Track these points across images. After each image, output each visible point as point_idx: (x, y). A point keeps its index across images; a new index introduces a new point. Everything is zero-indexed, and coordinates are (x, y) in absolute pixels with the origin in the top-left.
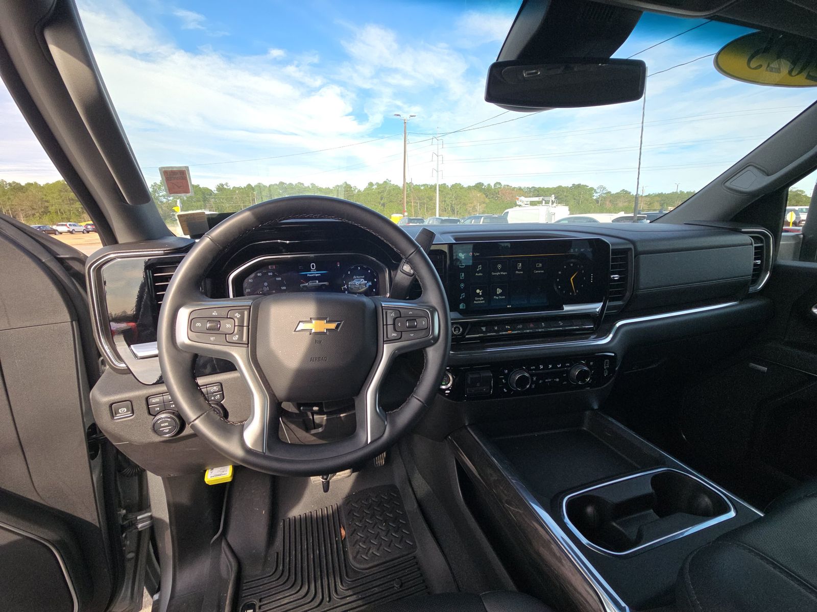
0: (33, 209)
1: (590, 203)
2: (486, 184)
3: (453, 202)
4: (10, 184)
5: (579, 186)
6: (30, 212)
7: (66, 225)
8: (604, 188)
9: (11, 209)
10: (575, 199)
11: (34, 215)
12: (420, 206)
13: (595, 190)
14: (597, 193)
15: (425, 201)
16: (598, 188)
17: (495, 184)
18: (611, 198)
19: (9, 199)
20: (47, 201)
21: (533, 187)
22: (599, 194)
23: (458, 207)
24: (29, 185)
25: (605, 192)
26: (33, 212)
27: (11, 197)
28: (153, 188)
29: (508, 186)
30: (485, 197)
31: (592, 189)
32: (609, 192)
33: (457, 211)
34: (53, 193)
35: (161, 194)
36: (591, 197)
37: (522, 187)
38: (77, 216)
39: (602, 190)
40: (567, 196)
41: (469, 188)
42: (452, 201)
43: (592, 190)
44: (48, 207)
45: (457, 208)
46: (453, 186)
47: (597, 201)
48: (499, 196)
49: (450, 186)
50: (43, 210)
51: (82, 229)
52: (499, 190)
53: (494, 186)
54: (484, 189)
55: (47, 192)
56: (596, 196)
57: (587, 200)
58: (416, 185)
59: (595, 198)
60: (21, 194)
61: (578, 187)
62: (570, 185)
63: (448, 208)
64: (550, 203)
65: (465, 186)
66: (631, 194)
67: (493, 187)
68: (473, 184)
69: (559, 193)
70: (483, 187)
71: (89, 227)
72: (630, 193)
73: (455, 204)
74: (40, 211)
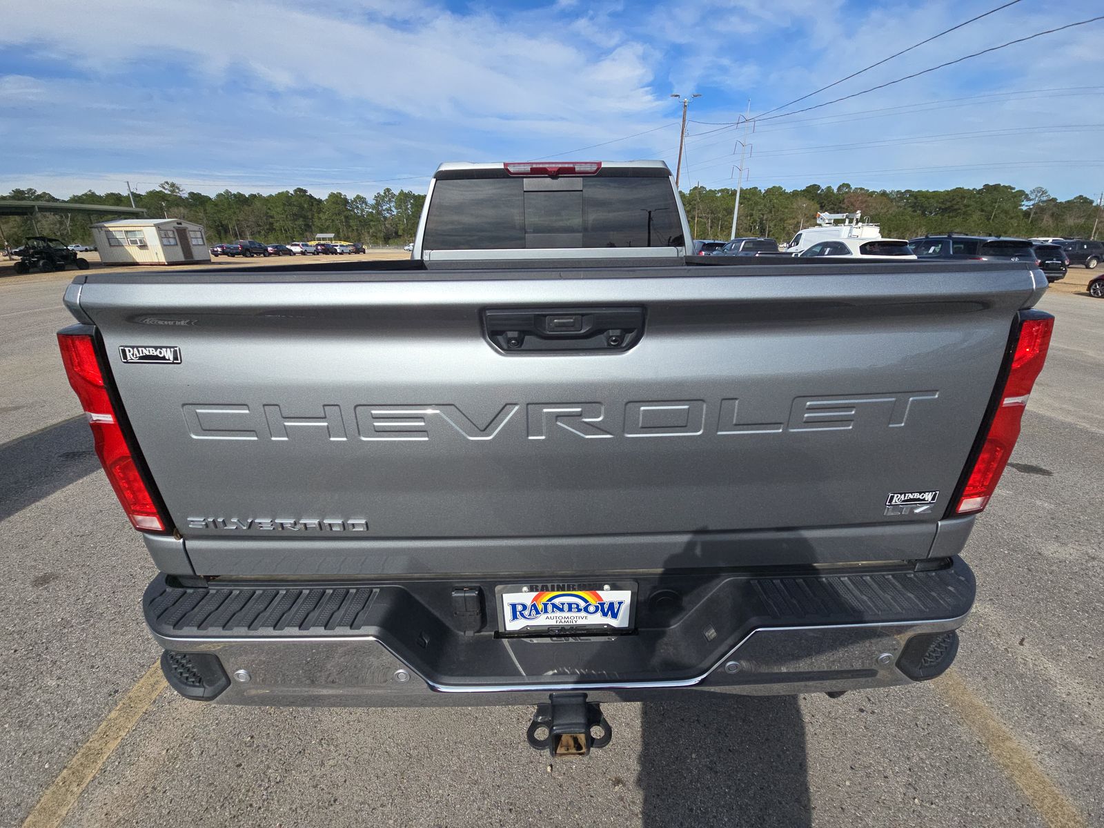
0: (259, 226)
1: (1012, 218)
2: (824, 187)
3: (765, 217)
4: (234, 195)
5: (996, 187)
6: (255, 229)
7: (298, 245)
8: (1044, 192)
9: (237, 225)
10: (982, 211)
11: (259, 232)
12: (712, 222)
13: (1027, 195)
14: (1029, 200)
15: (720, 215)
16: (1032, 192)
17: (839, 188)
18: (1055, 209)
19: (235, 213)
20: (272, 217)
21: (907, 191)
22: (1032, 202)
23: (772, 224)
24: (253, 196)
25: (1045, 199)
26: (259, 229)
27: (237, 211)
28: (377, 200)
29: (861, 189)
30: (819, 208)
31: (1021, 193)
32: (1054, 200)
33: (769, 232)
34: (277, 207)
35: (384, 208)
36: (1016, 207)
37: (888, 190)
38: (301, 234)
39: (1039, 195)
40: (969, 206)
41: (795, 194)
42: (763, 215)
43: (1021, 196)
44: (272, 224)
45: (770, 225)
46: (768, 191)
47: (1027, 214)
48: (843, 206)
49: (763, 192)
50: (268, 226)
51: (313, 249)
52: (846, 196)
53: (838, 191)
54: (820, 194)
55: (272, 206)
56: (1025, 206)
57: (1006, 212)
58: (710, 190)
59: (1024, 208)
60: (247, 208)
61: (992, 190)
62: (979, 187)
63: (755, 227)
64: (855, 222)
65: (788, 191)
66: (1094, 204)
67: (835, 191)
68: (802, 187)
69: (954, 200)
70: (819, 192)
71: (319, 247)
72: (1092, 202)
73: (766, 220)
74: (265, 228)
